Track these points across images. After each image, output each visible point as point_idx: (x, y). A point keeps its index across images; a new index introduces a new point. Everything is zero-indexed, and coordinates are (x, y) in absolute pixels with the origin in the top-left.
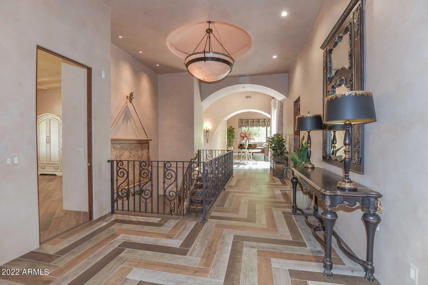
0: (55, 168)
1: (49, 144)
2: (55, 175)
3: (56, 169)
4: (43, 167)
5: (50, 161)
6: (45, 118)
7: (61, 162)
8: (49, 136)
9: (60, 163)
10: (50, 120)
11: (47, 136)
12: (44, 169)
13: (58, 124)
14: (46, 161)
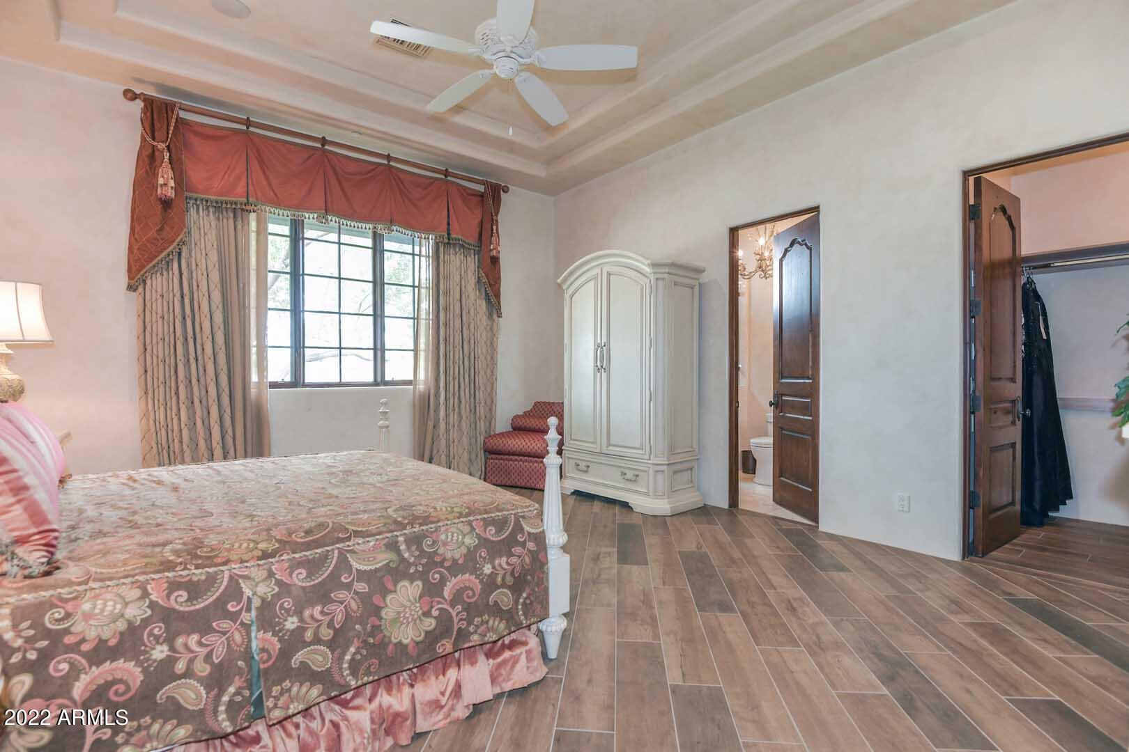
0: (626, 477)
1: (604, 375)
2: (625, 505)
3: (627, 480)
4: (582, 465)
5: (609, 445)
6: (594, 272)
7: (647, 453)
8: (604, 340)
9: (647, 457)
10: (609, 274)
11: (599, 341)
12: (586, 472)
13: (639, 287)
14: (592, 443)
